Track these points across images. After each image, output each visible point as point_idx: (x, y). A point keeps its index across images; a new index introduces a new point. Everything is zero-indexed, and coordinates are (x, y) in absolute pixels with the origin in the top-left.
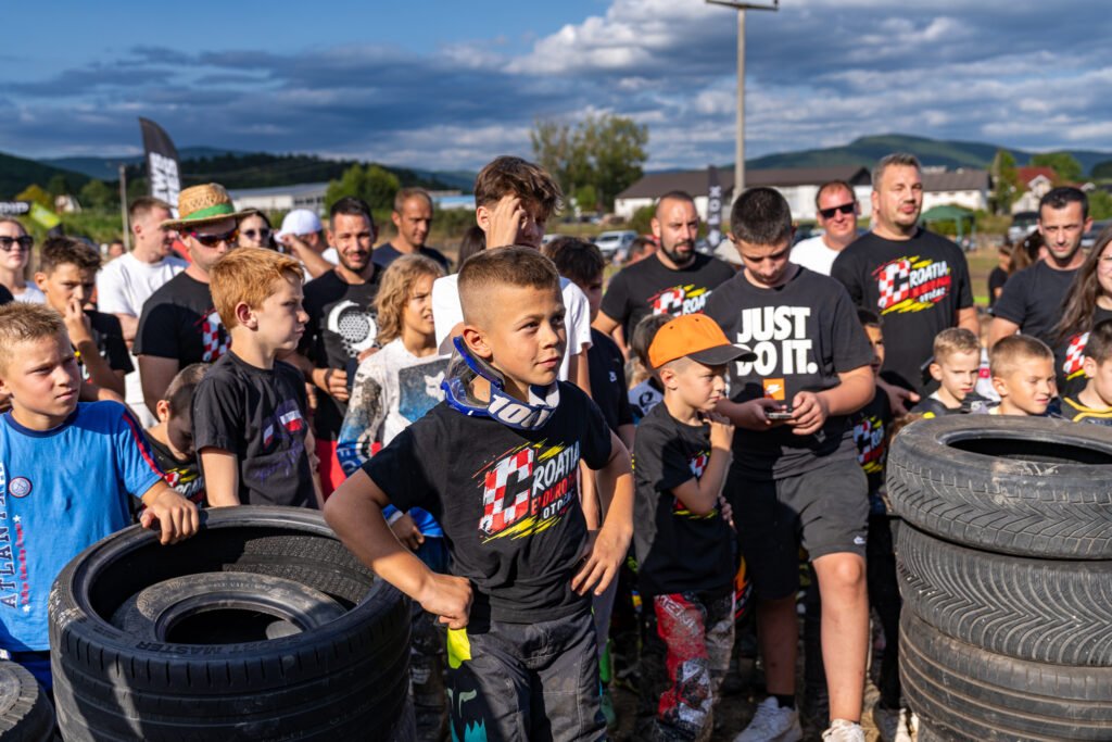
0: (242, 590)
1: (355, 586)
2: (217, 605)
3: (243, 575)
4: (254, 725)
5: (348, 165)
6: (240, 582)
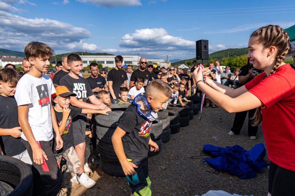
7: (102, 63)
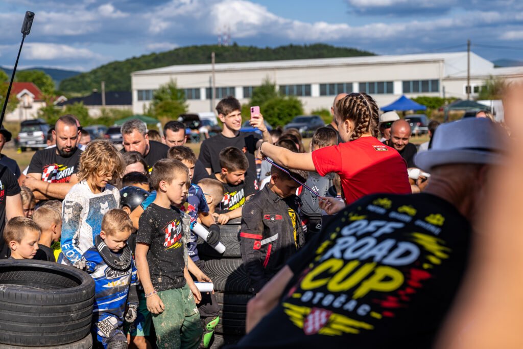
7: (300, 94)
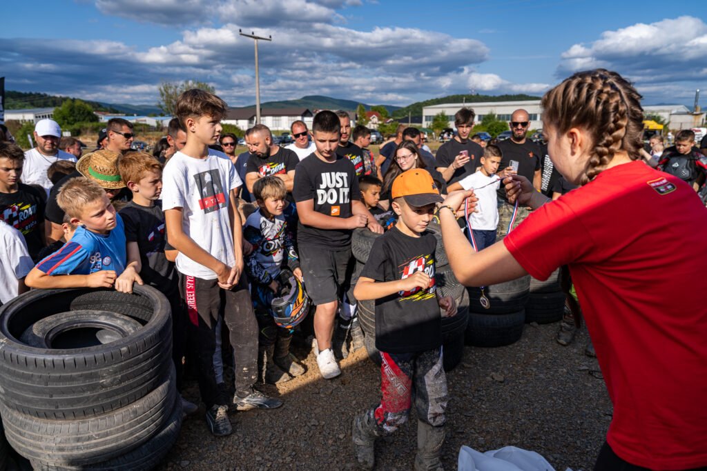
0: (84, 318)
1: (138, 311)
2: (73, 327)
3: (84, 311)
4: (109, 380)
5: (65, 99)
6: (83, 315)
